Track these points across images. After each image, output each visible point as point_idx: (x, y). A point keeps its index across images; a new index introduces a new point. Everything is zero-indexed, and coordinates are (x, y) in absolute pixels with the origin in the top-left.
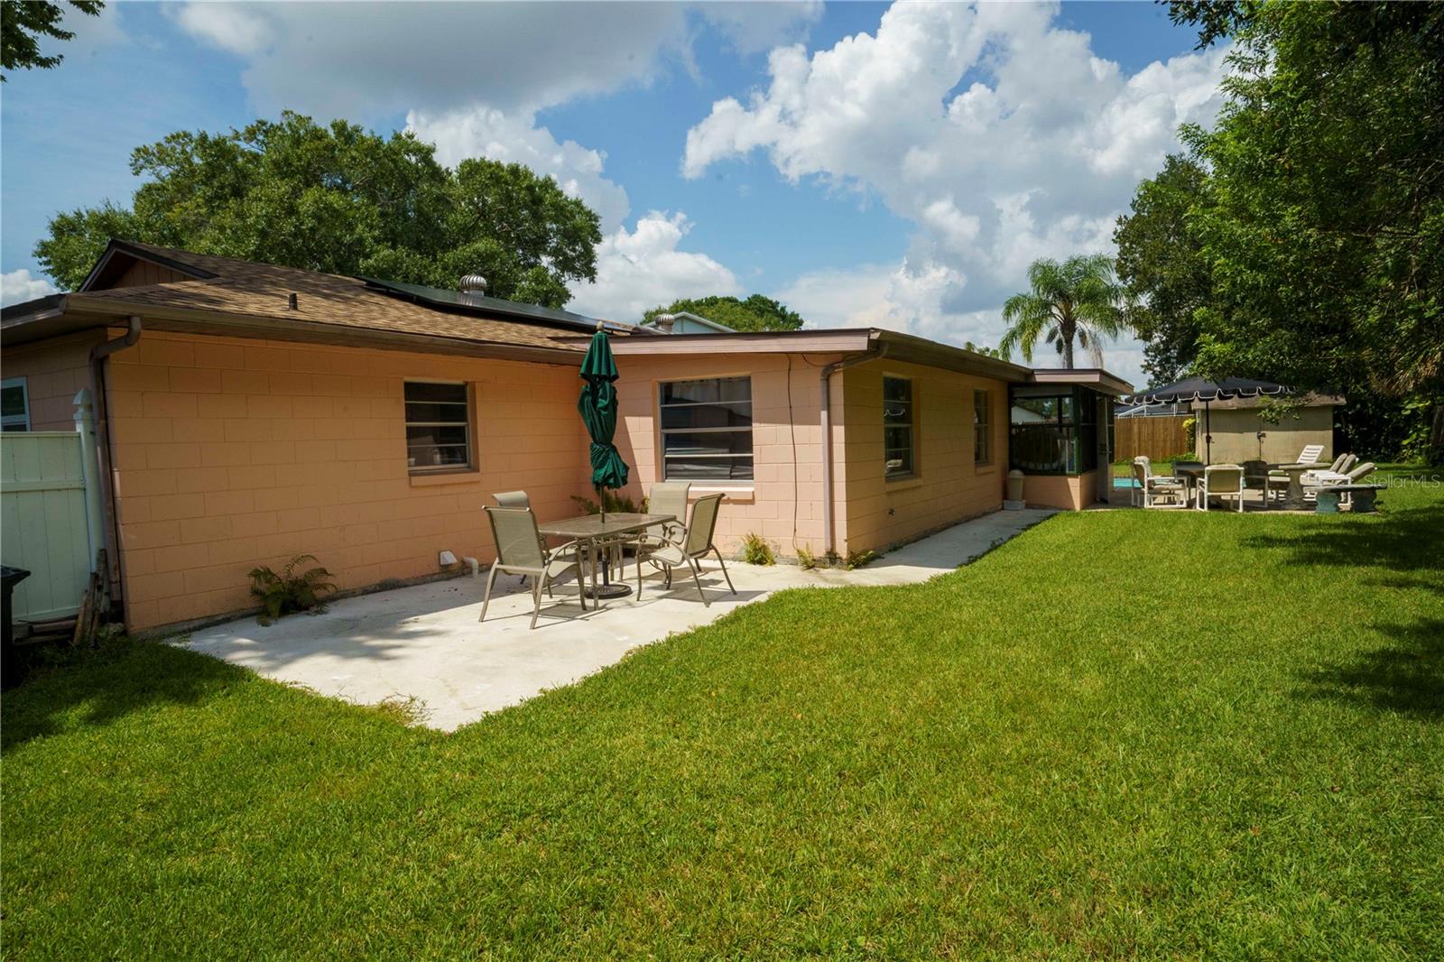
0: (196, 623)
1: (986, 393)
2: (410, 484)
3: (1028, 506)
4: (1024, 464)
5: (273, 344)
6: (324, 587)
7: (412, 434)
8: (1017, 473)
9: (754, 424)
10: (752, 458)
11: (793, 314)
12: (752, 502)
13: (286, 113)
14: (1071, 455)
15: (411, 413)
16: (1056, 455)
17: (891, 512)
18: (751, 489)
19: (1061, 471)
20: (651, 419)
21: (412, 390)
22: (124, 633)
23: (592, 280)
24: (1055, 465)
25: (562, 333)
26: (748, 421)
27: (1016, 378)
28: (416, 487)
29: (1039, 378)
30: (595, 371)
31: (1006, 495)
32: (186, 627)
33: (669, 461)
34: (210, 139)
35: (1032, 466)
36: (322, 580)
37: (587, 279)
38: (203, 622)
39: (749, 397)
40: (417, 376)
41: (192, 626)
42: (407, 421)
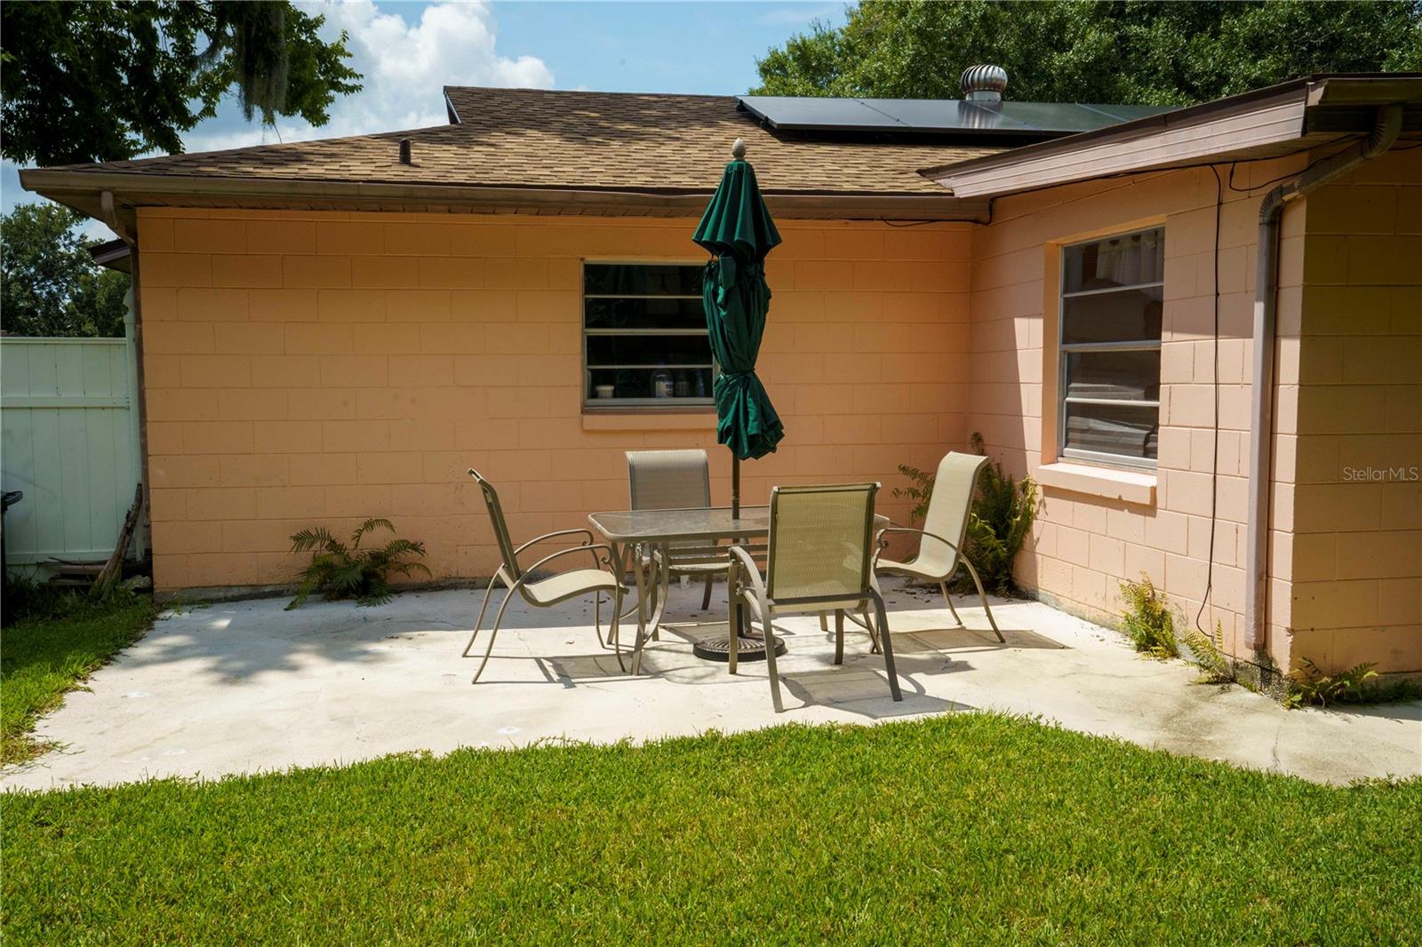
0: (236, 592)
2: (582, 426)
6: (403, 568)
7: (597, 350)
9: (1165, 336)
10: (1156, 409)
12: (1149, 509)
15: (595, 314)
18: (1149, 481)
20: (1040, 322)
21: (596, 276)
22: (149, 590)
26: (1153, 330)
28: (588, 432)
32: (221, 594)
33: (1074, 410)
38: (244, 591)
39: (1157, 274)
40: (600, 254)
41: (229, 594)
42: (588, 325)
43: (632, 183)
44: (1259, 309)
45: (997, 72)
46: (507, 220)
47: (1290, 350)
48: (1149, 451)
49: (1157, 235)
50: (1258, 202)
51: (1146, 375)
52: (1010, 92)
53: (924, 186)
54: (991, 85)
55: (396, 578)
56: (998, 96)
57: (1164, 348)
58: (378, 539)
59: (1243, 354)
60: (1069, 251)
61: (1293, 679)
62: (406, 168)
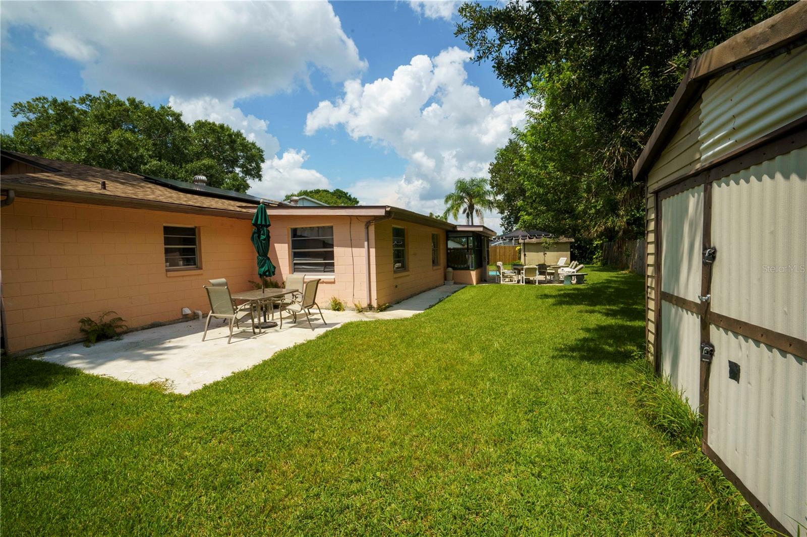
0: (48, 347)
1: (437, 235)
2: (167, 275)
3: (455, 283)
4: (453, 265)
5: (91, 206)
6: (121, 326)
7: (167, 251)
8: (450, 269)
9: (334, 248)
10: (334, 263)
11: (354, 198)
12: (334, 283)
13: (102, 91)
14: (472, 262)
15: (167, 241)
16: (466, 261)
17: (396, 287)
18: (333, 277)
19: (468, 268)
20: (287, 245)
21: (167, 230)
23: (260, 180)
24: (465, 266)
25: (244, 204)
26: (332, 246)
27: (449, 228)
28: (170, 277)
29: (459, 229)
30: (259, 222)
31: (445, 279)
32: (42, 349)
33: (295, 264)
34: (59, 101)
35: (456, 266)
36: (119, 323)
37: (257, 180)
38: (52, 346)
39: (333, 236)
40: (170, 223)
41: (45, 349)
42: (165, 245)
44: (366, 243)
45: (204, 178)
49: (332, 227)
50: (364, 224)
51: (331, 256)
54: (202, 181)
55: (118, 330)
57: (335, 250)
58: (107, 319)
60: (292, 229)
61: (374, 308)
62: (104, 191)
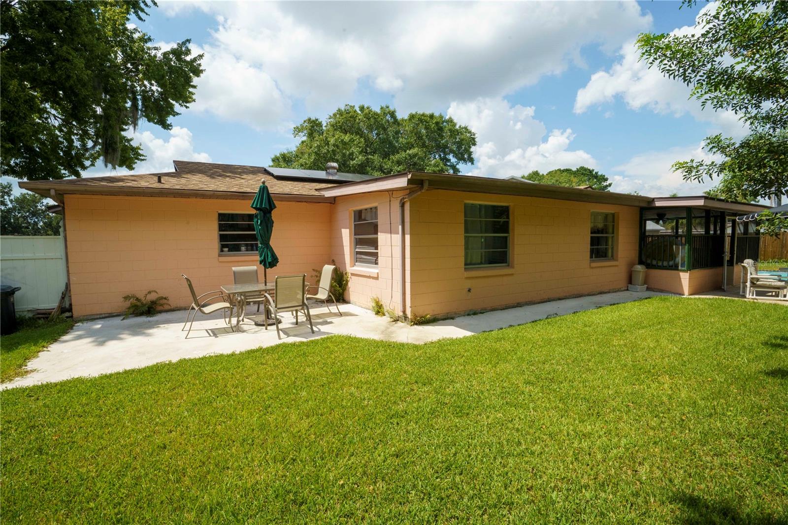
0: (104, 316)
1: (613, 215)
2: (218, 259)
3: (648, 289)
4: (649, 261)
6: (162, 305)
7: (222, 238)
8: (640, 268)
9: (379, 234)
10: (377, 253)
12: (377, 278)
14: (683, 259)
15: (221, 228)
16: (673, 256)
17: (469, 290)
18: (377, 271)
19: (675, 267)
20: (348, 230)
21: (222, 217)
22: (72, 317)
24: (671, 263)
26: (377, 231)
27: (644, 205)
28: (220, 262)
29: (658, 204)
32: (98, 317)
33: (358, 253)
35: (654, 262)
36: (165, 301)
38: (107, 315)
39: (377, 218)
40: (224, 210)
41: (101, 316)
42: (220, 231)
43: (232, 190)
44: (400, 227)
45: (335, 165)
46: (193, 200)
47: (408, 237)
48: (377, 264)
49: (376, 208)
50: (399, 201)
51: (374, 243)
52: (339, 170)
53: (317, 193)
54: (334, 168)
55: (161, 308)
56: (336, 171)
57: (379, 237)
58: (153, 297)
59: (397, 238)
60: (355, 212)
61: (411, 319)
62: (160, 184)
